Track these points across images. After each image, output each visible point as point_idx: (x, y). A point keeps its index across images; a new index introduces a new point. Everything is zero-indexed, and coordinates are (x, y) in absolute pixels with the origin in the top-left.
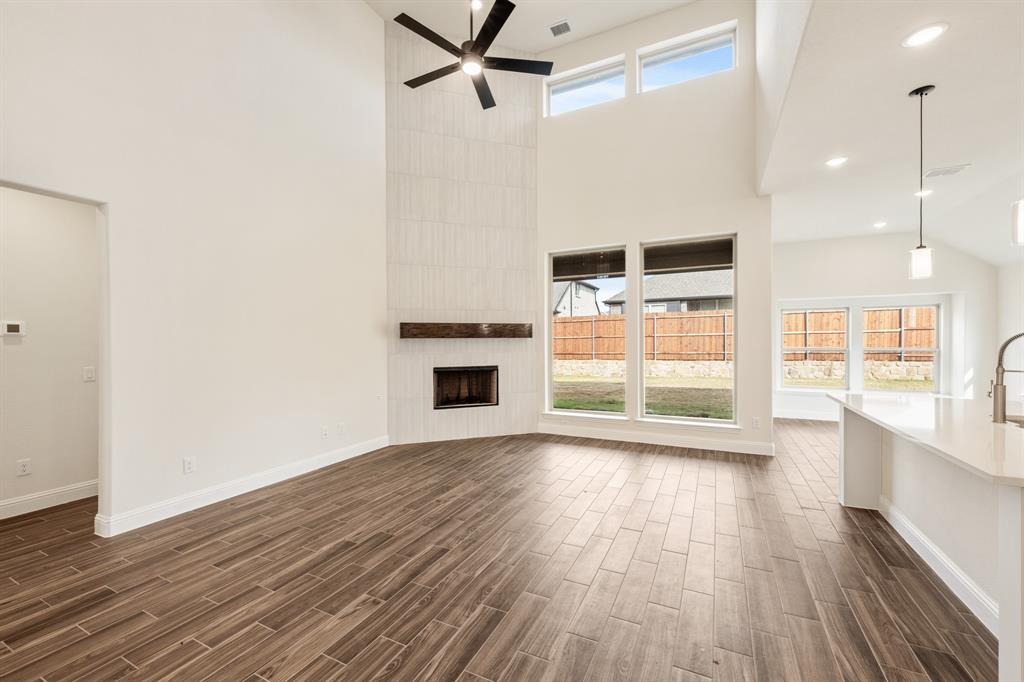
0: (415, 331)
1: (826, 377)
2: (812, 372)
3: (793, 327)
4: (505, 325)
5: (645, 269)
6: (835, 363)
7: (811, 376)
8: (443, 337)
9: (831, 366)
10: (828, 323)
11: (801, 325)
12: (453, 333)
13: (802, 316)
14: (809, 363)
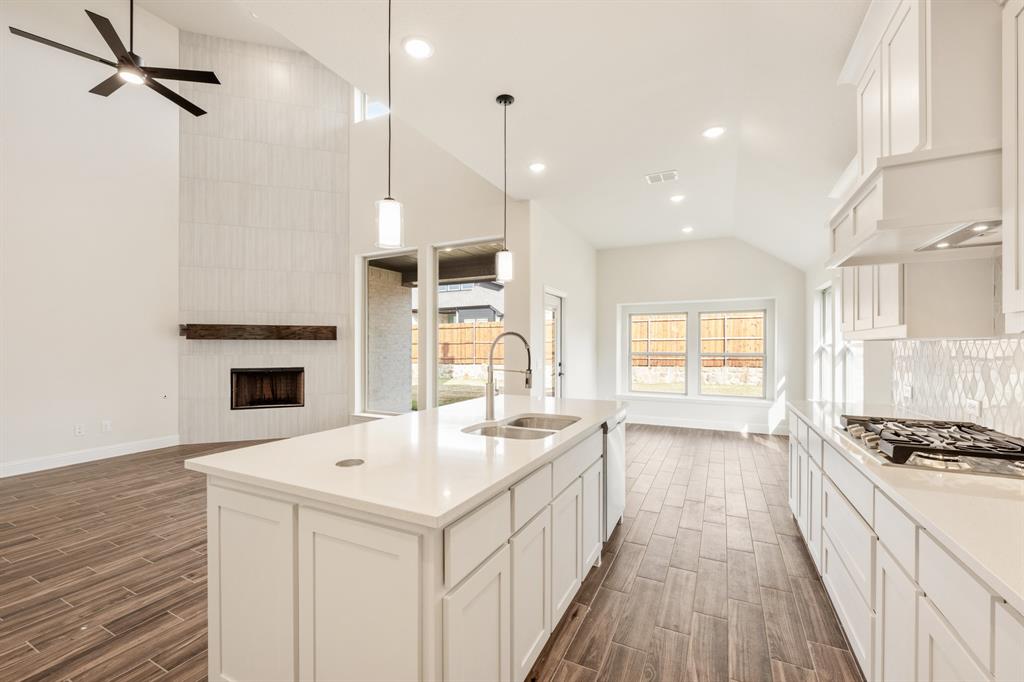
0: (203, 333)
1: (742, 383)
2: (729, 379)
3: (713, 333)
4: (305, 328)
5: (440, 278)
6: (751, 369)
7: (728, 382)
8: (234, 338)
9: (748, 371)
10: (745, 330)
11: (720, 330)
12: (245, 335)
13: (721, 322)
14: (727, 369)
